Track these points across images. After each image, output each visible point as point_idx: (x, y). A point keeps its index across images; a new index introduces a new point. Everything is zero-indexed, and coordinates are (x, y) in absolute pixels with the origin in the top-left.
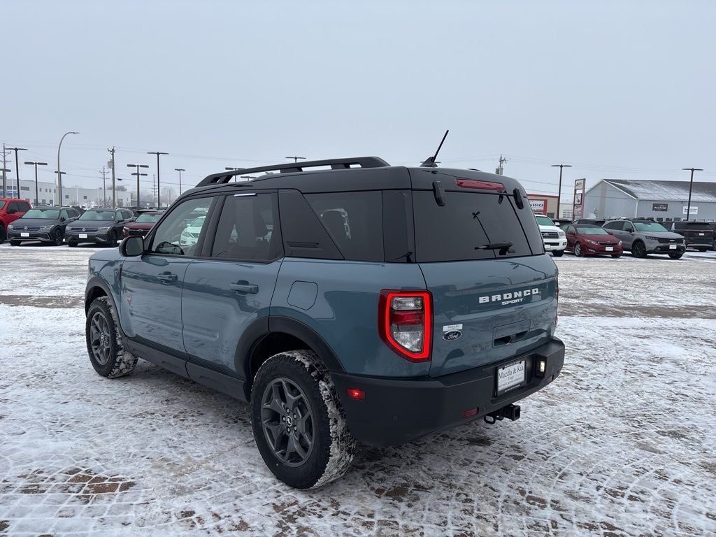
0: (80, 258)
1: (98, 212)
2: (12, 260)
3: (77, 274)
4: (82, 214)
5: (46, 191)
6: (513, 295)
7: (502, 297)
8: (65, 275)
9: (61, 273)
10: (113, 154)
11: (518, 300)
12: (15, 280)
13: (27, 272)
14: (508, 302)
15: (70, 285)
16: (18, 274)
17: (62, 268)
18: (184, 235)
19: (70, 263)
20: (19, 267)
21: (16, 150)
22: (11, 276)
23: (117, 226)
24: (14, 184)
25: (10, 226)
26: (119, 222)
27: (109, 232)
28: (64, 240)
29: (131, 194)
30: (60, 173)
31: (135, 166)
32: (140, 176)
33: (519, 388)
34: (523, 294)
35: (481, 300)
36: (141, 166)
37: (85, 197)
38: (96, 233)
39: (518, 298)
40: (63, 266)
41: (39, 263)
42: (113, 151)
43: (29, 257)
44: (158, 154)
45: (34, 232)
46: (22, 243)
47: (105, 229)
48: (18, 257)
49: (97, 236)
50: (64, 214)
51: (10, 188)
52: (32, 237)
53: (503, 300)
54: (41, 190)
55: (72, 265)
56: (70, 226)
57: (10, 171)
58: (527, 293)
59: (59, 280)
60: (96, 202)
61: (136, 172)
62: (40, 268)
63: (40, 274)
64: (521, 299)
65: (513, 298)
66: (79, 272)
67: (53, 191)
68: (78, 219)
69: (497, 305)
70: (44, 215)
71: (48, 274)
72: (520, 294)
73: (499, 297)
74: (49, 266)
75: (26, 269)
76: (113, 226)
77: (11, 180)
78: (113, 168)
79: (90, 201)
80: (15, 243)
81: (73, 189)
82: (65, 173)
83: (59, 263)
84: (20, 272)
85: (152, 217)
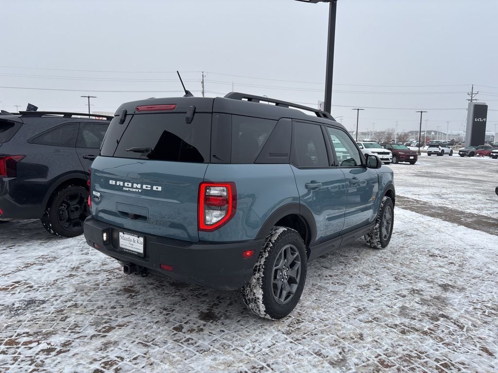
6: (132, 185)
7: (124, 184)
11: (137, 190)
14: (127, 189)
33: (135, 255)
34: (142, 186)
35: (111, 182)
39: (137, 188)
53: (124, 186)
58: (147, 187)
64: (140, 191)
65: (132, 187)
69: (120, 188)
72: (139, 186)
73: (121, 184)
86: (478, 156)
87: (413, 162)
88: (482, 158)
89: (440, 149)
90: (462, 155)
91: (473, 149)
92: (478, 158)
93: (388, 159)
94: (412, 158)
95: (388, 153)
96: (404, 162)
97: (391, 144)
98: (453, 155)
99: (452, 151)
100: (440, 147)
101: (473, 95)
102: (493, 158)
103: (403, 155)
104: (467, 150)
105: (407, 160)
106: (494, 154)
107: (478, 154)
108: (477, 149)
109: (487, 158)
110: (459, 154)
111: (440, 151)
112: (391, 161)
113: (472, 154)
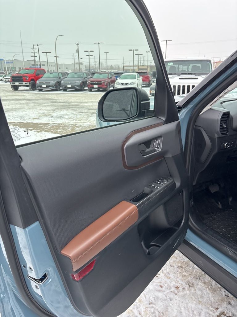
0: (69, 98)
1: (75, 74)
2: (39, 99)
3: (70, 108)
4: (68, 75)
5: (52, 66)
8: (64, 108)
9: (62, 107)
10: (78, 46)
12: (40, 111)
13: (46, 106)
15: (68, 115)
16: (42, 107)
17: (62, 104)
19: (65, 101)
20: (42, 103)
21: (38, 45)
22: (38, 109)
23: (84, 80)
24: (39, 63)
25: (37, 82)
26: (85, 78)
27: (81, 84)
28: (61, 88)
29: (85, 66)
30: (56, 57)
31: (87, 51)
32: (90, 56)
36: (91, 51)
37: (67, 68)
38: (75, 84)
40: (62, 102)
41: (51, 101)
42: (78, 44)
43: (47, 97)
44: (99, 43)
45: (48, 85)
46: (43, 90)
47: (79, 82)
48: (42, 97)
49: (75, 86)
50: (60, 75)
51: (37, 65)
52: (47, 87)
54: (49, 66)
55: (67, 102)
56: (63, 81)
57: (36, 57)
59: (61, 112)
61: (88, 55)
62: (52, 104)
63: (52, 108)
66: (70, 107)
67: (54, 66)
68: (66, 77)
70: (51, 76)
71: (56, 107)
74: (56, 102)
75: (45, 105)
76: (82, 80)
77: (37, 62)
78: (78, 53)
79: (69, 70)
80: (41, 90)
81: (62, 65)
83: (60, 101)
84: (43, 106)
85: (100, 75)
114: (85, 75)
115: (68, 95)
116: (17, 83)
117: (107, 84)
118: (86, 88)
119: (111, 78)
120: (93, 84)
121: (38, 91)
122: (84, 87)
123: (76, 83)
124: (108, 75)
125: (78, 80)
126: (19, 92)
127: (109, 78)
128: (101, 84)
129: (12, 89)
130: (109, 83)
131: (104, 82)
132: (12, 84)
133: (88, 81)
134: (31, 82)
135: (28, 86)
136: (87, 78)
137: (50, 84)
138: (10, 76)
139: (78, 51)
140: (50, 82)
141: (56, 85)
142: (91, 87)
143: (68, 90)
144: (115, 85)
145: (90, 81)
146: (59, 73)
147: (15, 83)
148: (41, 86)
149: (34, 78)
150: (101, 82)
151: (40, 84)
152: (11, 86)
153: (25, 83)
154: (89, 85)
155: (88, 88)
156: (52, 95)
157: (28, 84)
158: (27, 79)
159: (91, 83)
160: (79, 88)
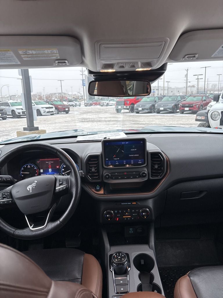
1: (170, 97)
18: (209, 107)
23: (177, 104)
25: (135, 106)
26: (178, 101)
27: (173, 106)
31: (197, 75)
36: (199, 75)
42: (188, 70)
45: (144, 108)
46: (140, 113)
47: (171, 105)
49: (167, 108)
50: (157, 99)
52: (143, 109)
56: (157, 104)
60: (182, 93)
61: (197, 78)
68: (161, 101)
70: (148, 100)
76: (175, 103)
80: (138, 113)
82: (170, 82)
85: (194, 98)
86: (94, 106)
87: (67, 112)
88: (96, 107)
89: (74, 103)
90: (86, 106)
91: (91, 102)
92: (94, 107)
93: (52, 112)
94: (67, 109)
95: (52, 108)
96: (63, 113)
97: (52, 101)
98: (81, 106)
99: (80, 104)
100: (74, 101)
101: (83, 72)
102: (101, 106)
103: (61, 108)
104: (88, 102)
105: (65, 111)
106: (102, 104)
107: (94, 105)
108: (93, 102)
109: (98, 107)
110: (85, 105)
111: (75, 104)
112: (55, 113)
113: (91, 105)
114: (179, 98)
115: (156, 117)
116: (120, 107)
117: (198, 106)
118: (178, 111)
119: (205, 100)
120: (184, 106)
121: (135, 113)
122: (177, 110)
123: (168, 106)
124: (202, 98)
125: (170, 103)
126: (121, 114)
127: (203, 101)
128: (192, 107)
129: (116, 112)
130: (202, 105)
131: (196, 105)
132: (116, 108)
133: (180, 104)
134: (131, 105)
135: (128, 109)
136: (180, 101)
137: (146, 107)
138: (116, 101)
139: (186, 76)
140: (145, 106)
141: (150, 108)
142: (182, 110)
143: (161, 112)
144: (208, 107)
145: (181, 104)
146: (155, 97)
147: (118, 107)
148: (137, 109)
149: (134, 102)
150: (193, 104)
151: (137, 108)
152: (116, 109)
153: (126, 107)
154: (180, 108)
155: (180, 110)
156: (142, 117)
157: (128, 108)
158: (128, 103)
159: (182, 106)
160: (171, 111)
